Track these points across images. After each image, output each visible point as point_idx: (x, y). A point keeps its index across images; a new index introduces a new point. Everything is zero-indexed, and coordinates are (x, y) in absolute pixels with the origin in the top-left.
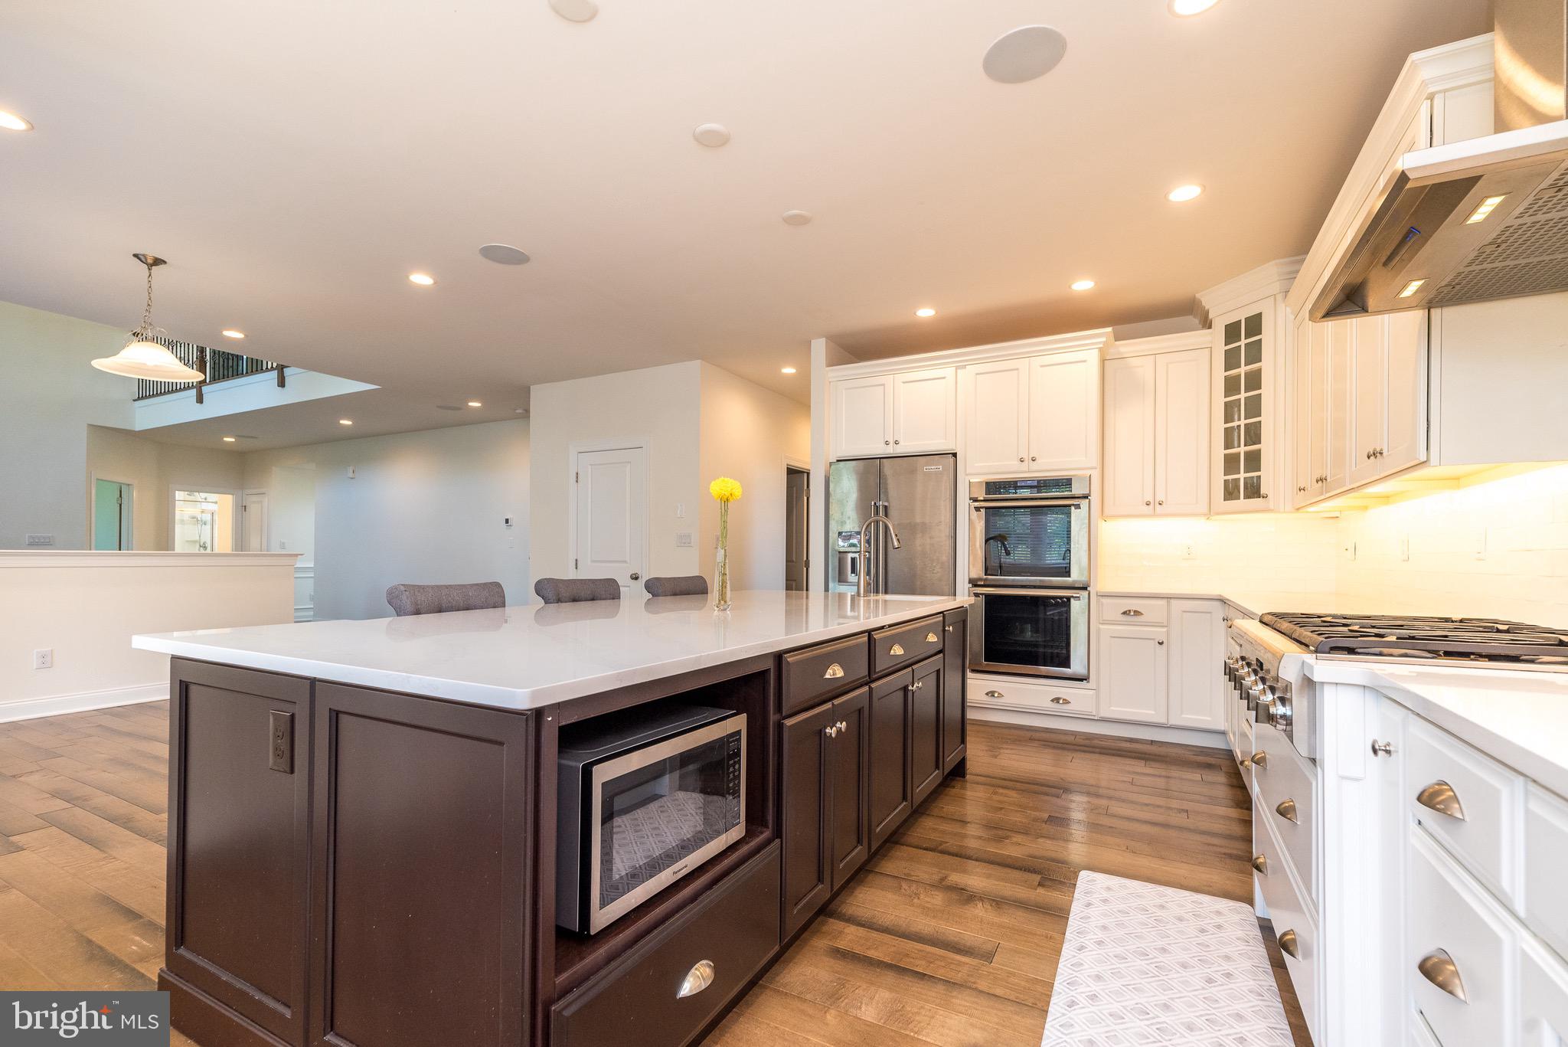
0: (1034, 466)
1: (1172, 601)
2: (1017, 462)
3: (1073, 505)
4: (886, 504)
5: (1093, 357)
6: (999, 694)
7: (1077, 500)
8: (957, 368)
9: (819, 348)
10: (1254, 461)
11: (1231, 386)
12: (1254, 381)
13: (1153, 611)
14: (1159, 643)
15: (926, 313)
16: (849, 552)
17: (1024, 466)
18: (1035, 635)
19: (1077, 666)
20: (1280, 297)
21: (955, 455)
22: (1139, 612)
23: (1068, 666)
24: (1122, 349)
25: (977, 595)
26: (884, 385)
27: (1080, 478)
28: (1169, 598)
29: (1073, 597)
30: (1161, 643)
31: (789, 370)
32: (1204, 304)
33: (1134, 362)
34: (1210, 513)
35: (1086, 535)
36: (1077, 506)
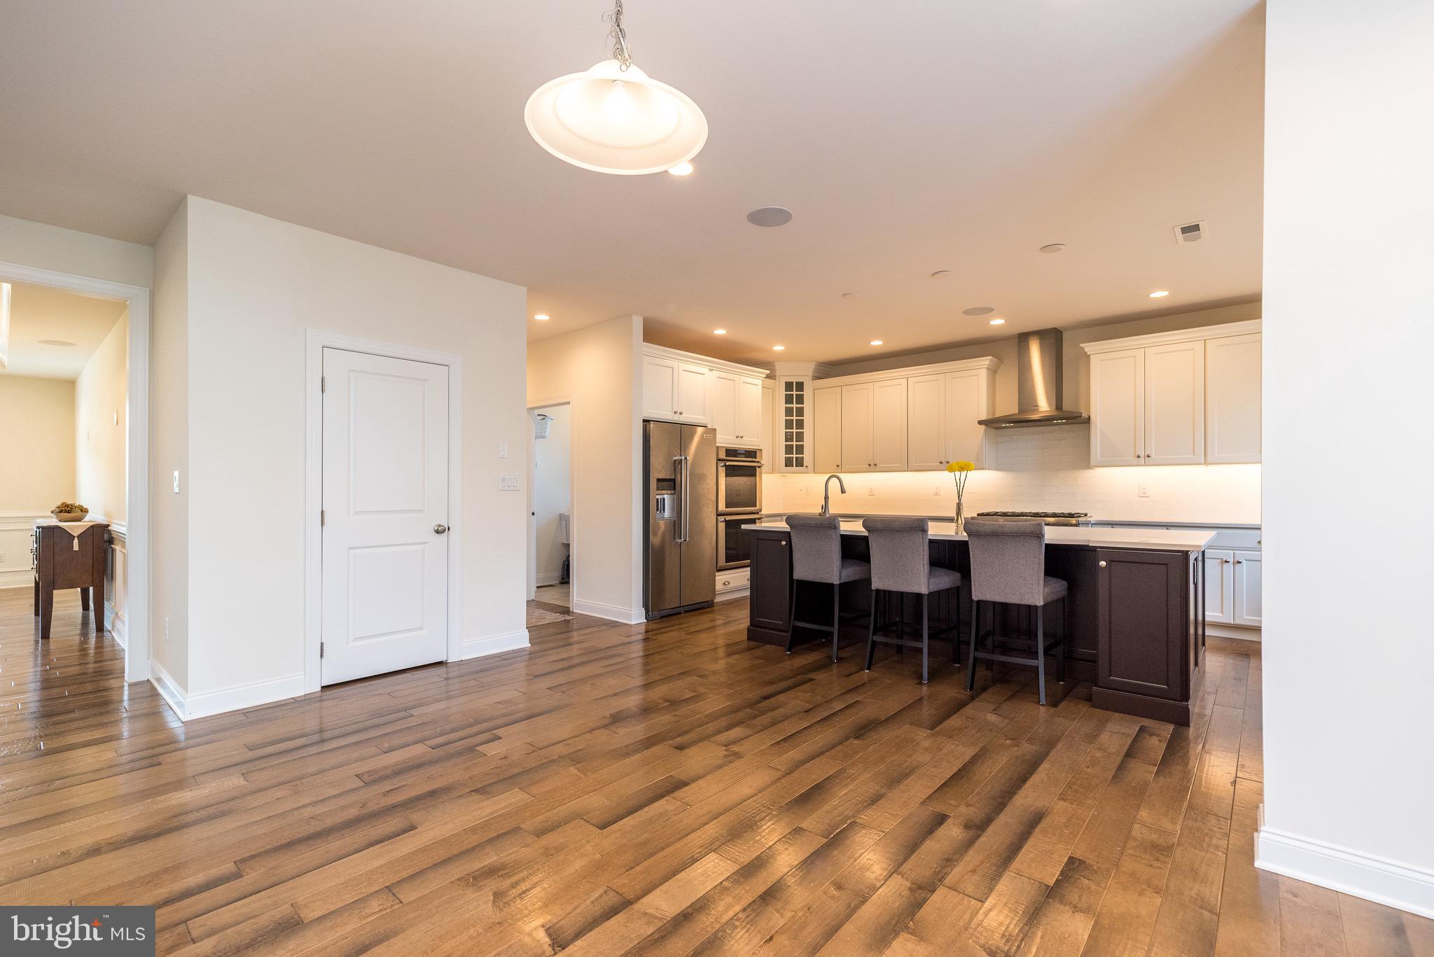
0: (742, 441)
2: (735, 437)
5: (760, 384)
6: (728, 582)
11: (789, 412)
15: (720, 332)
17: (738, 441)
20: (811, 378)
21: (713, 428)
26: (672, 368)
31: (542, 317)
32: (776, 367)
36: (759, 467)
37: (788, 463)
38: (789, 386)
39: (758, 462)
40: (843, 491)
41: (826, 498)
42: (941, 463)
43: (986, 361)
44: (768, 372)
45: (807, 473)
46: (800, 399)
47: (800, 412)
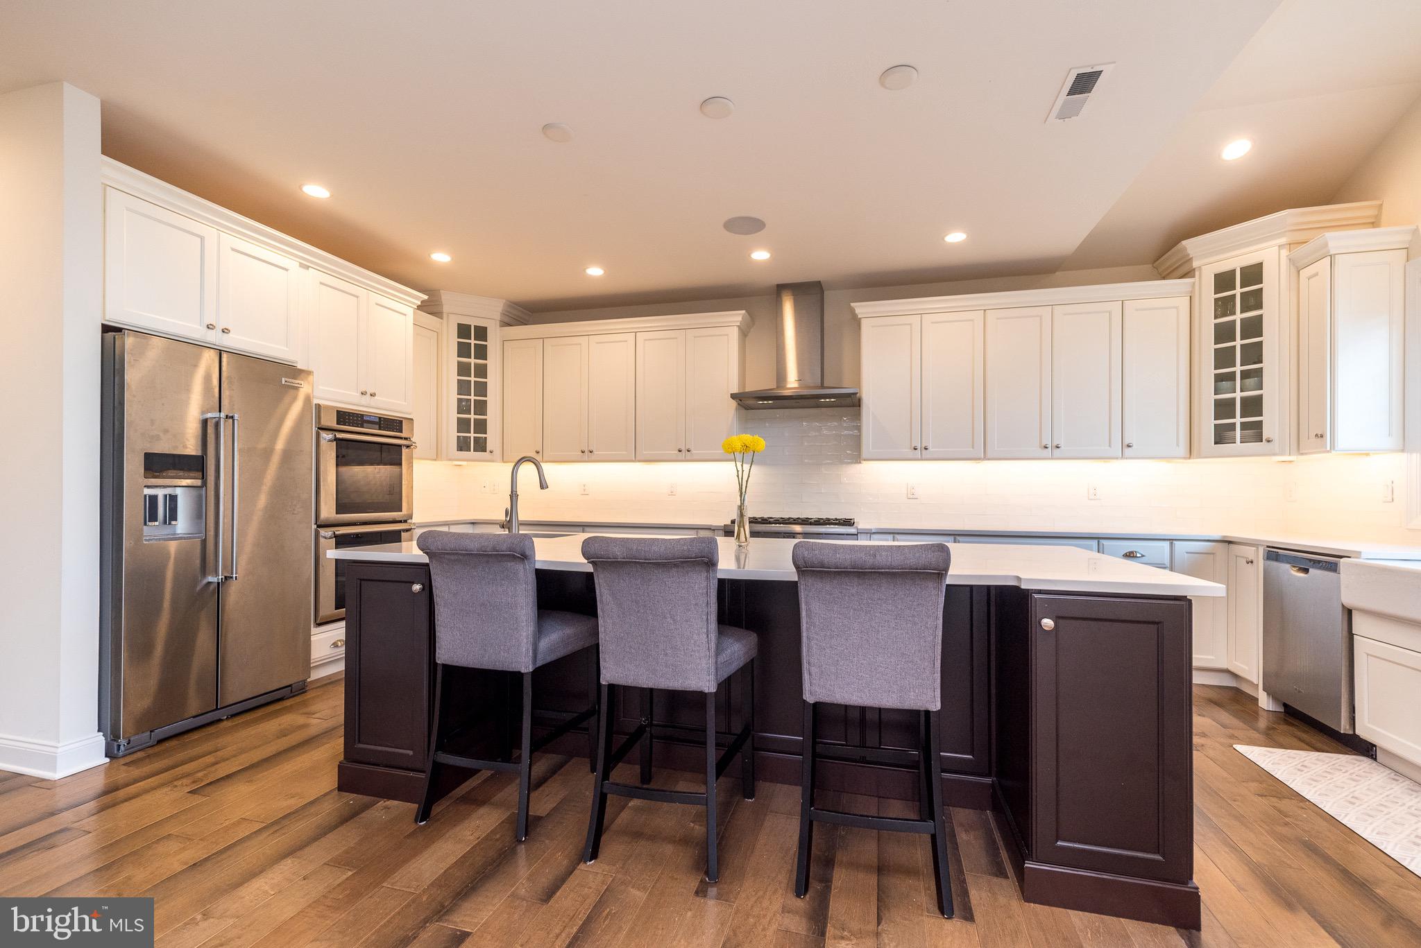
0: (372, 401)
2: (358, 394)
3: (405, 445)
5: (410, 313)
8: (301, 265)
17: (365, 400)
26: (201, 237)
36: (408, 447)
37: (463, 445)
38: (463, 331)
39: (406, 439)
40: (543, 485)
41: (514, 496)
42: (680, 451)
43: (737, 317)
44: (426, 297)
45: (493, 461)
46: (482, 352)
47: (482, 371)
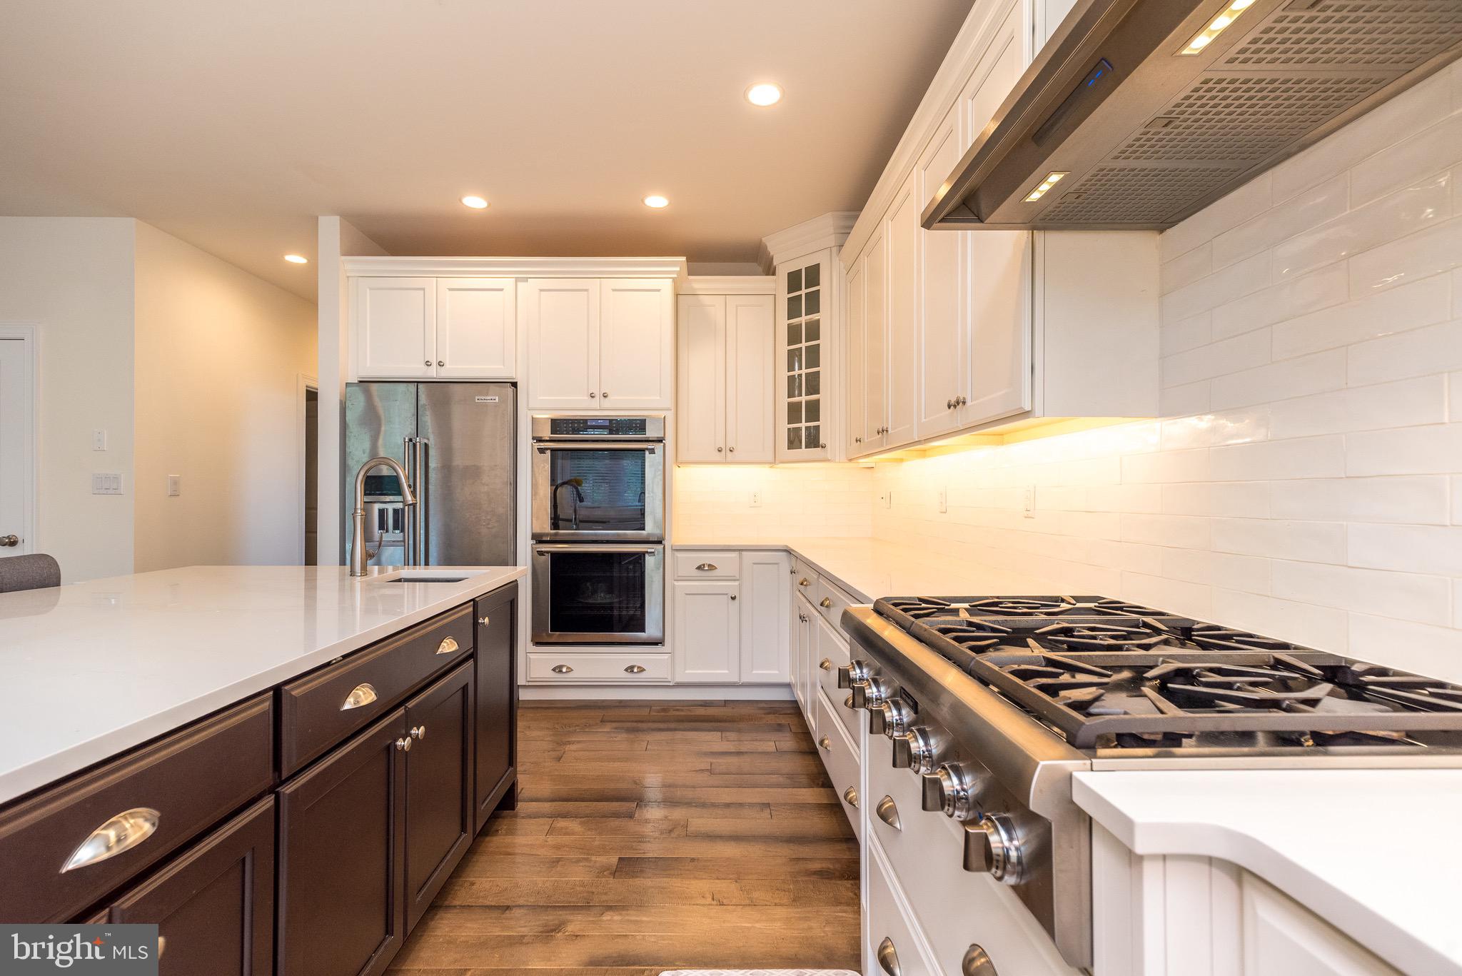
0: (606, 403)
1: (744, 553)
2: (587, 398)
3: (647, 449)
4: (426, 441)
5: (666, 286)
6: (568, 668)
7: (651, 444)
8: (517, 280)
9: (330, 230)
10: (814, 411)
11: (794, 334)
12: (814, 330)
13: (725, 563)
14: (732, 598)
15: (475, 202)
16: (375, 502)
17: (595, 403)
18: (608, 596)
19: (651, 630)
20: (834, 250)
21: (514, 385)
22: (714, 566)
23: (643, 630)
24: (696, 286)
25: (541, 553)
26: (424, 289)
27: (655, 419)
28: (740, 550)
29: (647, 552)
30: (733, 598)
31: (296, 259)
32: (769, 249)
33: (706, 300)
34: (774, 462)
35: (661, 483)
36: (651, 451)
37: (793, 442)
38: (794, 280)
39: (652, 441)
46: (814, 303)
